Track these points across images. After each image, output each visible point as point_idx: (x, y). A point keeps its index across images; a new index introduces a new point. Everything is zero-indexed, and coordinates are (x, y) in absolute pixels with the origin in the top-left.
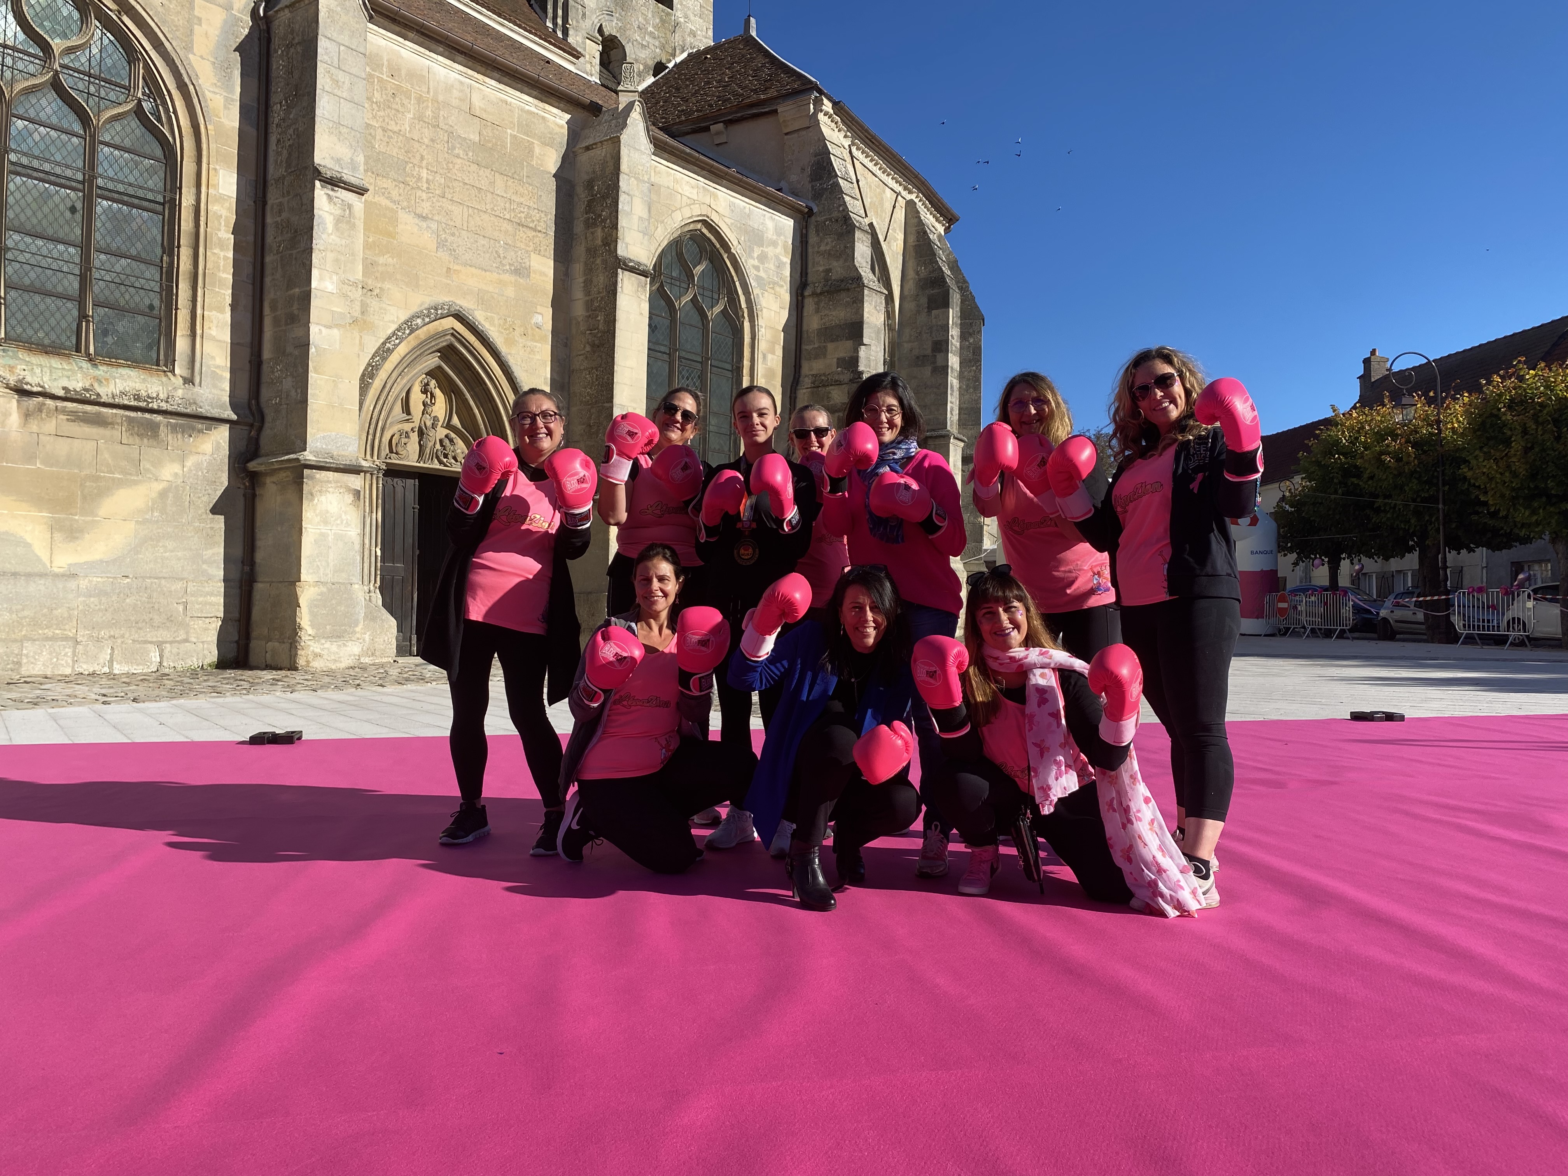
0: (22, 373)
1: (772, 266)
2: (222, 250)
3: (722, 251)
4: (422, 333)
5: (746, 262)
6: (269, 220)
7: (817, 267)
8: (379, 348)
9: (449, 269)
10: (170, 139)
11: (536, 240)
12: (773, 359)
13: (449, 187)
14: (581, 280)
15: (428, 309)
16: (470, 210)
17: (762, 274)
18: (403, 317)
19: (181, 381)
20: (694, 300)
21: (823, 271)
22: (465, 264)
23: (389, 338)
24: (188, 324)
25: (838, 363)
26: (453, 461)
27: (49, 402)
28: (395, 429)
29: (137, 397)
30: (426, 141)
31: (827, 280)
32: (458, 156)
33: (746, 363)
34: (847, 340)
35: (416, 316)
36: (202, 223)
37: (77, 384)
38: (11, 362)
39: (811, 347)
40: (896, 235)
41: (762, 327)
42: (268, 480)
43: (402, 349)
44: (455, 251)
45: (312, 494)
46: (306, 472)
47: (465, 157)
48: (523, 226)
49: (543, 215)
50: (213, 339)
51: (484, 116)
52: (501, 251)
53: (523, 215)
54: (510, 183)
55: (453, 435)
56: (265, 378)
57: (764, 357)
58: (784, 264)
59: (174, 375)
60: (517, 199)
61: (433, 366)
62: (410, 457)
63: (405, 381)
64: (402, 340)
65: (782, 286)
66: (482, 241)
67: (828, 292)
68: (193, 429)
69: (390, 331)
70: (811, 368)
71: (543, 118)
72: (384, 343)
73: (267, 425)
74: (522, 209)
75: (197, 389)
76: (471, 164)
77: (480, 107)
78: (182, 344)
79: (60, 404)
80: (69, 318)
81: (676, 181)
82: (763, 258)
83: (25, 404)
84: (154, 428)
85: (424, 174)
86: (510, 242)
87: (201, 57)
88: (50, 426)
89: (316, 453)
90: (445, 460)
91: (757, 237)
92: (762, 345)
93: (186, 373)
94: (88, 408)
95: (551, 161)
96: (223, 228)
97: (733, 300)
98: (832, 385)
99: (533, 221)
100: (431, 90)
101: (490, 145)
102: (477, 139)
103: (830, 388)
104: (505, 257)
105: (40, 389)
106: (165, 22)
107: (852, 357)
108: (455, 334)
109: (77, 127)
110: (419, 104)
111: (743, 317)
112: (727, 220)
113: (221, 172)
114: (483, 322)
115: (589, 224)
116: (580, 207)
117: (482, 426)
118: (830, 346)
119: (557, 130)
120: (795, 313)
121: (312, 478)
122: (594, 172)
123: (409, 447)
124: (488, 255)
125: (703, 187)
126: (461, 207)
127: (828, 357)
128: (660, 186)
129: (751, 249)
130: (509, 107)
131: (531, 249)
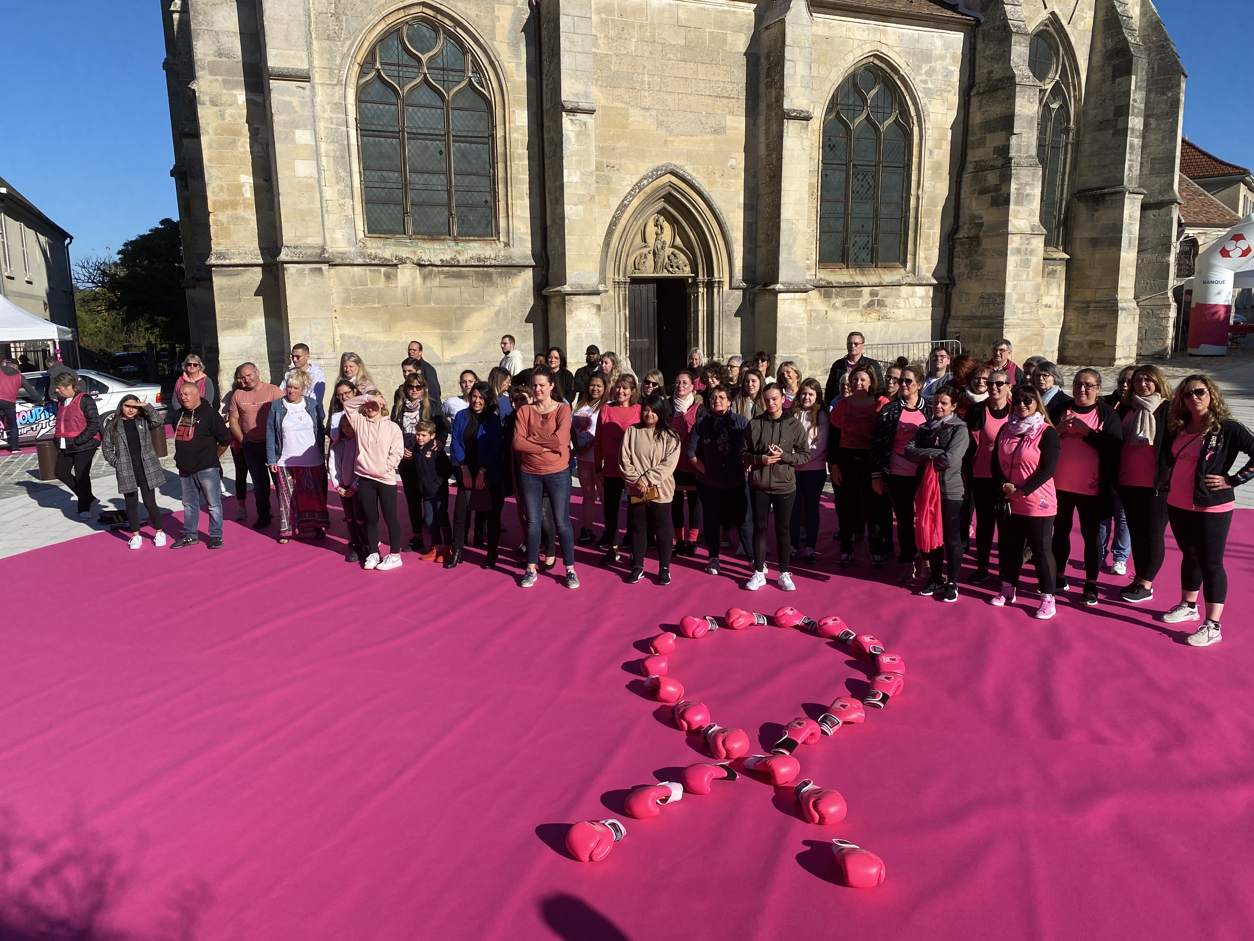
0: (420, 254)
1: (940, 77)
2: (520, 161)
3: (893, 75)
4: (648, 190)
5: (914, 79)
6: (545, 137)
7: (982, 70)
8: (620, 205)
9: (666, 140)
10: (489, 97)
11: (730, 105)
12: (939, 153)
13: (664, 83)
14: (764, 128)
15: (652, 172)
16: (680, 95)
17: (930, 85)
18: (635, 180)
19: (503, 244)
20: (868, 118)
21: (987, 73)
22: (677, 135)
23: (626, 196)
24: (505, 210)
25: (994, 151)
26: (677, 270)
27: (435, 268)
28: (638, 253)
29: (479, 259)
30: (647, 54)
31: (989, 80)
32: (670, 59)
33: (915, 160)
34: (1002, 130)
35: (644, 178)
36: (508, 147)
37: (447, 256)
38: (415, 249)
39: (975, 138)
40: (1084, 15)
41: (929, 129)
42: (552, 301)
43: (635, 202)
44: (669, 127)
45: (571, 311)
46: (567, 297)
47: (676, 58)
48: (720, 97)
49: (735, 85)
50: (519, 217)
51: (688, 24)
52: (704, 120)
53: (719, 89)
54: (709, 68)
55: (676, 251)
56: (548, 238)
57: (931, 152)
58: (952, 72)
59: (500, 242)
60: (715, 78)
61: (659, 209)
62: (648, 271)
63: (641, 221)
64: (634, 197)
65: (950, 91)
66: (689, 115)
67: (988, 91)
68: (511, 273)
69: (627, 192)
70: (975, 155)
71: (734, 12)
72: (623, 201)
73: (551, 266)
74: (719, 85)
75: (512, 249)
76: (680, 63)
77: (685, 19)
78: (502, 223)
79: (440, 269)
80: (444, 217)
81: (848, 30)
82: (931, 72)
83: (423, 271)
84: (489, 276)
85: (646, 78)
86: (710, 111)
87: (501, 42)
88: (436, 282)
89: (572, 286)
90: (671, 269)
91: (926, 56)
92: (929, 144)
93: (506, 240)
94: (455, 269)
95: (741, 43)
96: (520, 147)
97: (904, 111)
98: (988, 170)
99: (728, 92)
100: (649, 18)
101: (693, 44)
102: (684, 42)
103: (987, 172)
104: (706, 123)
105: (429, 263)
106: (478, 26)
107: (1004, 146)
108: (671, 185)
109: (439, 103)
110: (640, 30)
111: (913, 123)
112: (897, 49)
113: (517, 111)
114: (691, 173)
115: (769, 86)
116: (763, 73)
117: (695, 244)
118: (989, 137)
119: (745, 18)
120: (963, 111)
121: (571, 301)
122: (771, 46)
123: (647, 264)
124: (693, 125)
125: (874, 28)
126: (673, 95)
127: (987, 146)
128: (834, 37)
129: (920, 67)
130: (707, 12)
131: (726, 112)
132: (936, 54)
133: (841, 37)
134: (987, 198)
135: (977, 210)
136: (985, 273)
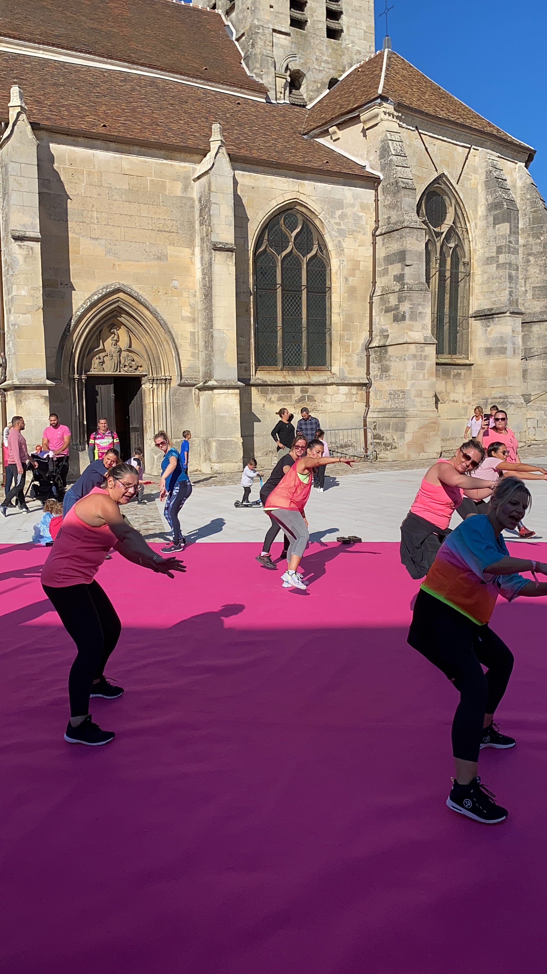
1: (350, 220)
4: (99, 303)
5: (329, 221)
7: (383, 216)
9: (114, 264)
11: (171, 238)
12: (353, 280)
13: (111, 219)
14: (200, 257)
15: (104, 290)
16: (126, 229)
17: (343, 227)
18: (87, 295)
20: (292, 252)
21: (387, 218)
22: (124, 260)
30: (95, 196)
31: (389, 224)
32: (116, 200)
34: (398, 262)
35: (96, 295)
39: (381, 268)
40: (469, 176)
41: (344, 261)
42: (9, 393)
44: (117, 254)
45: (21, 401)
47: (121, 200)
48: (161, 231)
49: (175, 223)
51: (131, 173)
52: (148, 249)
53: (161, 225)
54: (151, 208)
56: (6, 342)
57: (346, 279)
58: (361, 217)
60: (157, 216)
62: (105, 370)
64: (86, 309)
66: (135, 245)
67: (388, 232)
69: (79, 305)
70: (381, 282)
71: (171, 165)
73: (7, 365)
74: (160, 222)
76: (125, 203)
77: (128, 169)
81: (271, 181)
82: (343, 217)
85: (95, 214)
86: (153, 242)
89: (20, 380)
91: (338, 204)
92: (344, 272)
95: (179, 189)
97: (322, 247)
98: (390, 293)
99: (168, 227)
100: (96, 167)
101: (136, 189)
102: (128, 187)
103: (390, 295)
104: (150, 252)
107: (400, 274)
108: (121, 301)
110: (90, 176)
111: (331, 256)
112: (313, 198)
114: (138, 291)
115: (201, 224)
116: (198, 213)
118: (390, 267)
119: (181, 170)
121: (20, 393)
122: (201, 192)
124: (139, 253)
126: (119, 228)
127: (389, 274)
128: (259, 187)
129: (333, 213)
130: (147, 164)
131: (167, 244)
132: (346, 203)
133: (265, 187)
134: (391, 315)
135: (384, 325)
136: (392, 374)
